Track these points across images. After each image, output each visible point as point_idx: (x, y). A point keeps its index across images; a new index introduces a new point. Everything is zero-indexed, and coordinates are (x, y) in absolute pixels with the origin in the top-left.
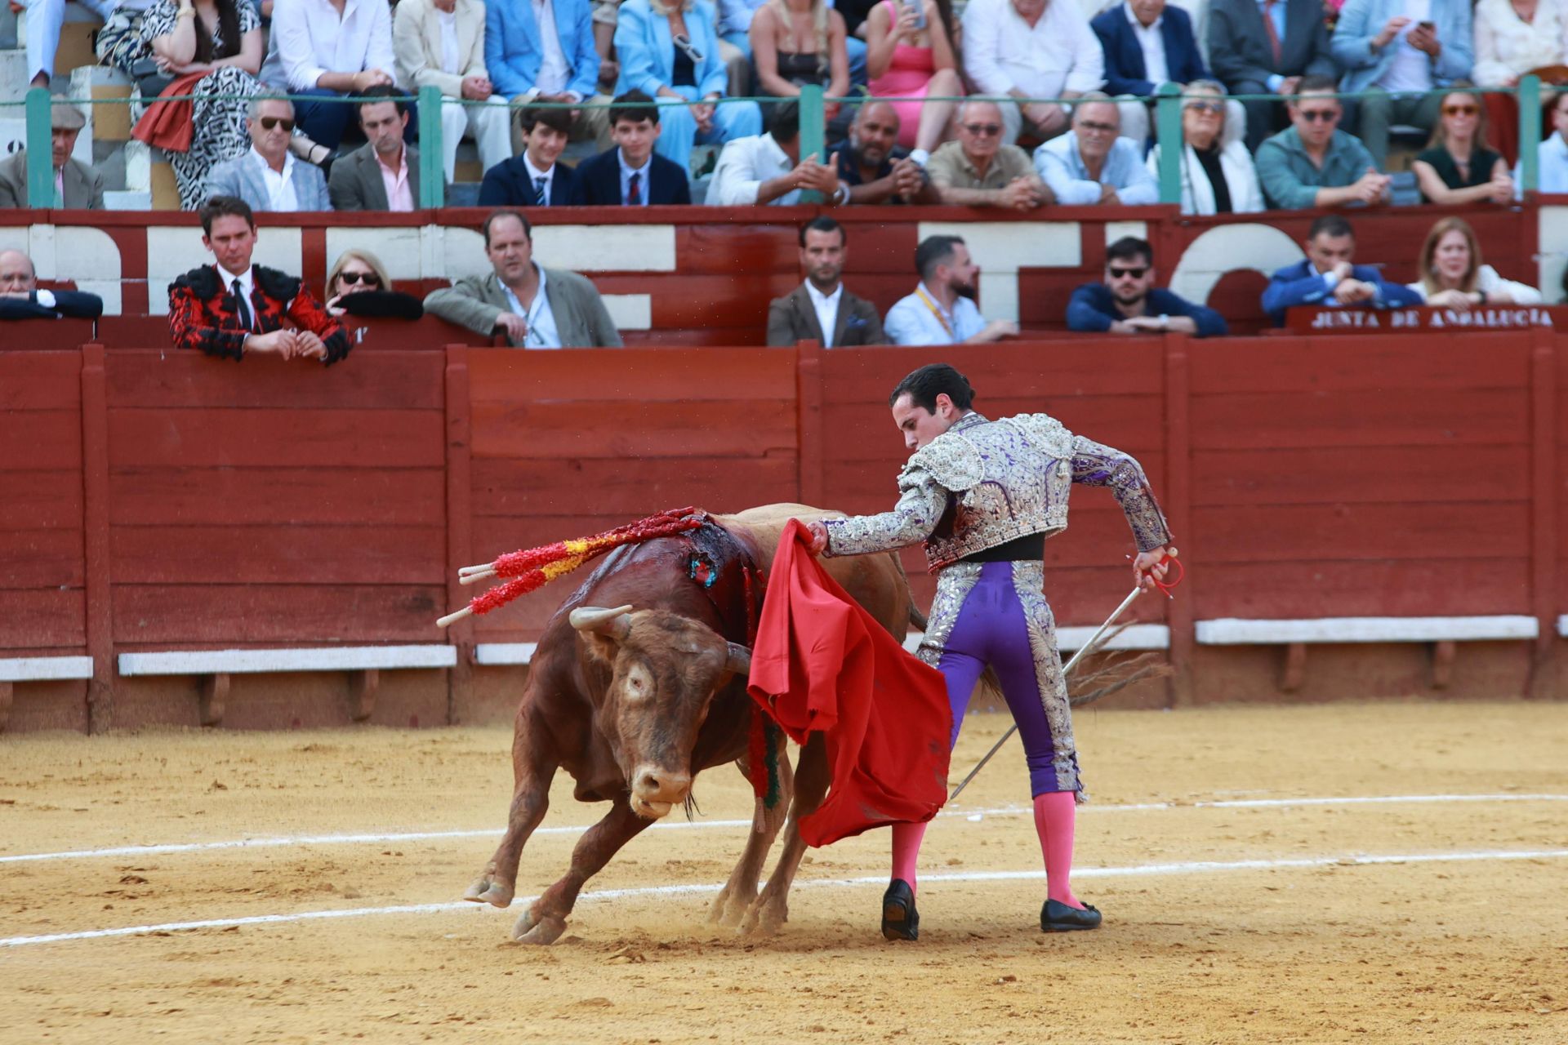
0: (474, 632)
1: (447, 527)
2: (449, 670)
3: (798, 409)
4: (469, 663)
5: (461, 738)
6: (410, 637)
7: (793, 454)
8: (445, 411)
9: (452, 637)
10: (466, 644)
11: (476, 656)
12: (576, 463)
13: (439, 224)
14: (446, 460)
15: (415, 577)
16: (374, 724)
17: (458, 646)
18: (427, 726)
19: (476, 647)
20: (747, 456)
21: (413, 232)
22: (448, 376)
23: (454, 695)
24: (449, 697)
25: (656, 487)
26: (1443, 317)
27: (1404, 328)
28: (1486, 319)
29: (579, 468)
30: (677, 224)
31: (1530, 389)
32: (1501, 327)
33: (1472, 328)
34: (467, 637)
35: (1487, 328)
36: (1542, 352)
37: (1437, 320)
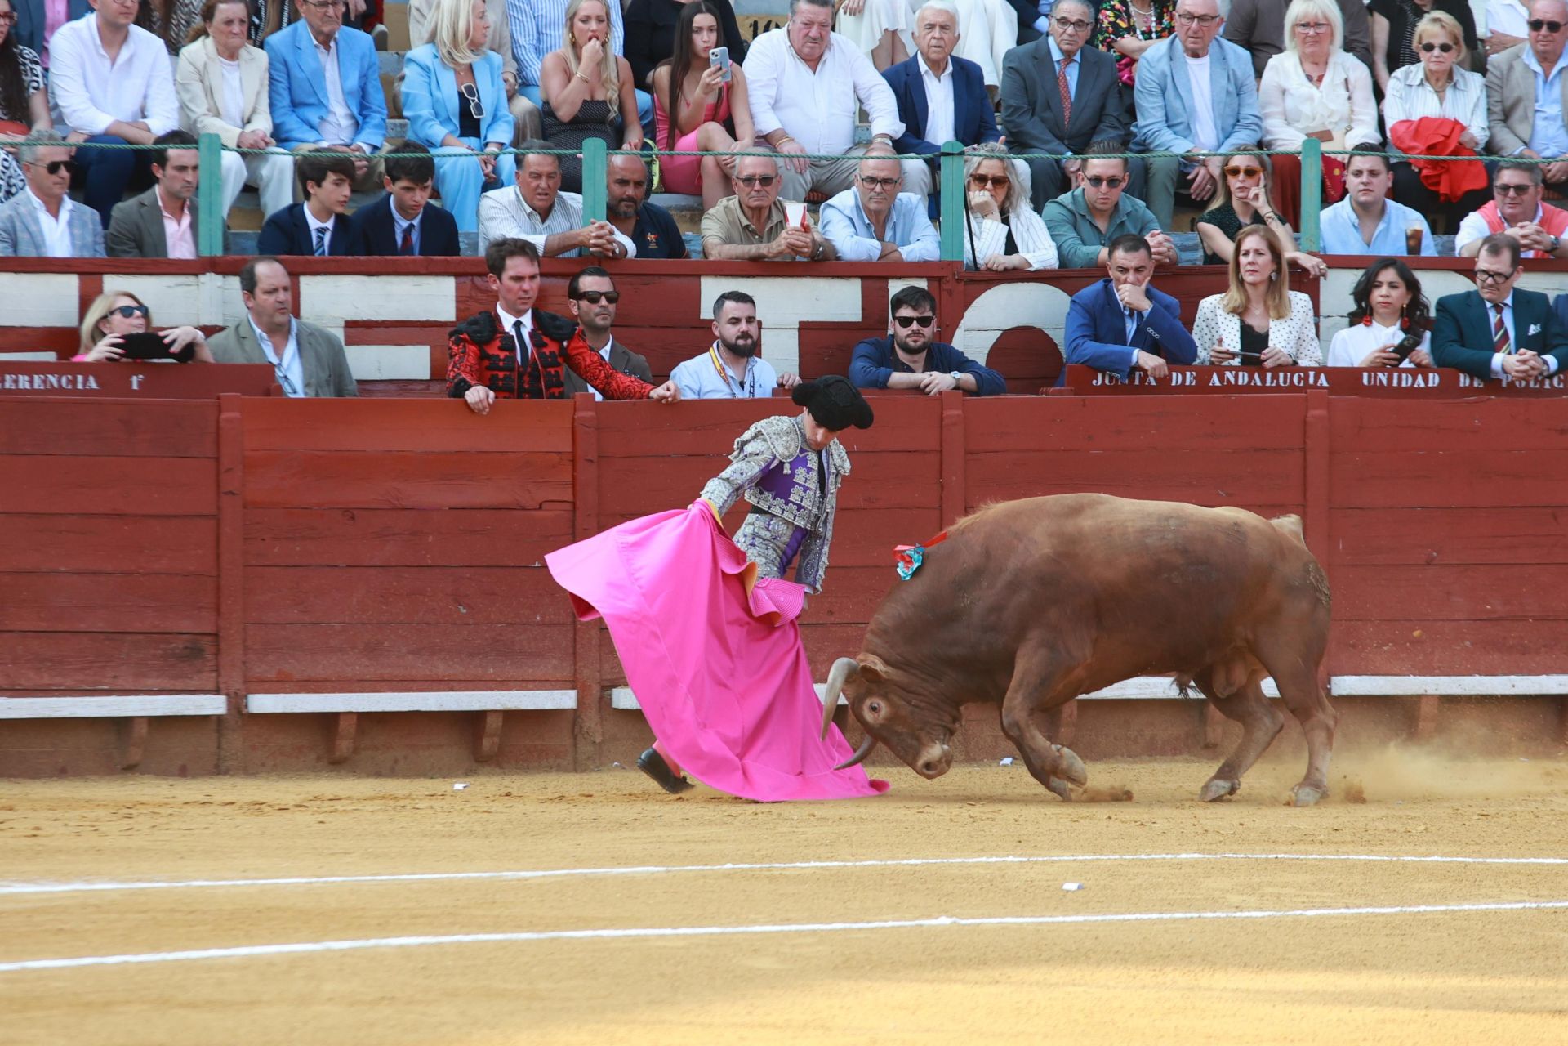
0: (245, 682)
1: (219, 576)
2: (219, 718)
3: (573, 461)
4: (240, 712)
6: (179, 685)
7: (569, 506)
8: (217, 459)
9: (222, 686)
10: (236, 693)
11: (246, 706)
12: (349, 513)
13: (217, 273)
14: (219, 508)
15: (186, 625)
16: (142, 773)
17: (227, 695)
18: (195, 776)
19: (246, 697)
20: (524, 509)
21: (191, 279)
22: (222, 424)
23: (224, 746)
24: (219, 747)
25: (431, 539)
26: (1221, 378)
27: (1182, 388)
28: (1263, 380)
29: (353, 518)
30: (456, 275)
31: (1304, 450)
32: (1278, 388)
33: (1248, 388)
34: (237, 685)
35: (1264, 389)
36: (1316, 414)
37: (1215, 381)
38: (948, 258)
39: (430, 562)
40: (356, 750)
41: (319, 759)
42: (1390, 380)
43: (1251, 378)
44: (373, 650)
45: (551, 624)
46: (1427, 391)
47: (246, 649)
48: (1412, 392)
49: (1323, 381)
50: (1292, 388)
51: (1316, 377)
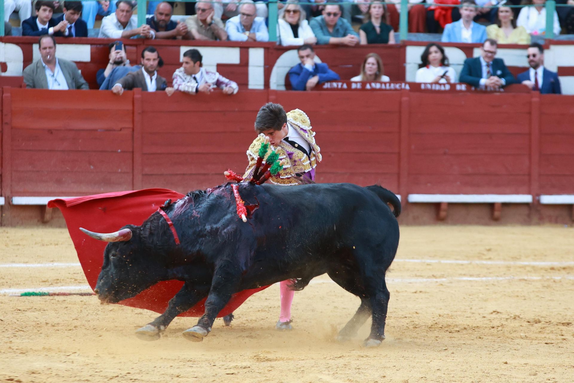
0: (11, 192)
1: (2, 153)
2: (2, 206)
3: (133, 113)
4: (9, 203)
5: (5, 231)
7: (131, 130)
8: (2, 111)
9: (3, 194)
10: (8, 197)
11: (12, 201)
12: (50, 131)
13: (3, 42)
14: (2, 129)
17: (5, 197)
19: (12, 198)
20: (114, 130)
22: (3, 98)
23: (3, 215)
25: (80, 141)
26: (370, 85)
27: (356, 89)
29: (52, 133)
30: (91, 44)
31: (400, 112)
32: (391, 90)
33: (380, 90)
34: (8, 193)
35: (386, 90)
36: (405, 99)
37: (368, 86)
39: (80, 149)
40: (52, 218)
41: (38, 221)
42: (432, 87)
43: (381, 86)
44: (59, 182)
45: (124, 173)
46: (445, 92)
47: (12, 181)
48: (439, 92)
49: (407, 87)
50: (396, 90)
51: (405, 86)
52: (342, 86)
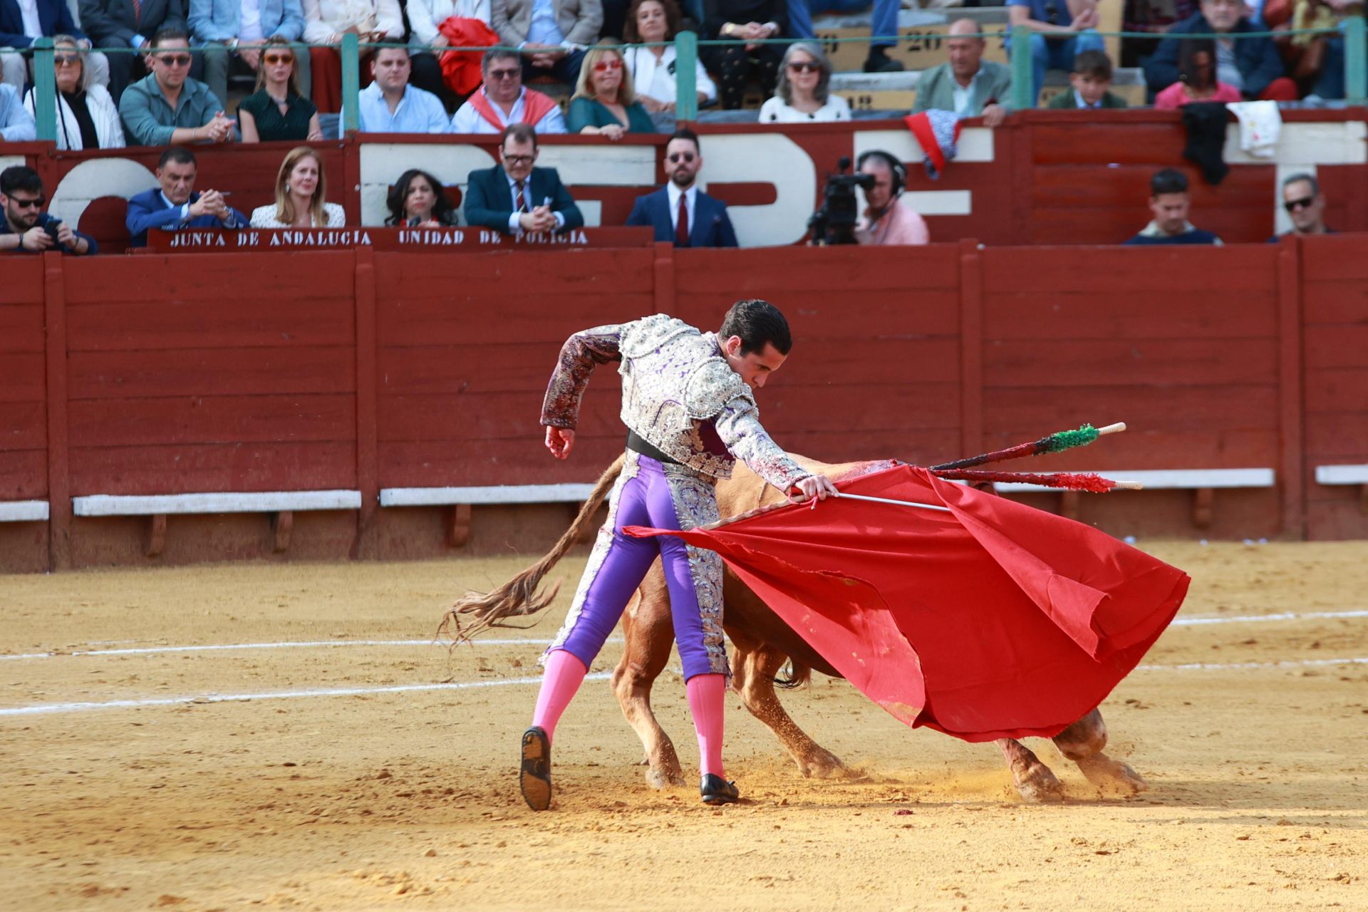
26: (280, 237)
27: (247, 247)
28: (316, 239)
31: (354, 299)
32: (328, 246)
33: (304, 246)
35: (316, 247)
36: (363, 266)
37: (275, 240)
38: (44, 138)
42: (422, 237)
43: (305, 237)
46: (453, 247)
48: (440, 247)
49: (366, 239)
50: (339, 245)
51: (361, 237)
52: (214, 240)
